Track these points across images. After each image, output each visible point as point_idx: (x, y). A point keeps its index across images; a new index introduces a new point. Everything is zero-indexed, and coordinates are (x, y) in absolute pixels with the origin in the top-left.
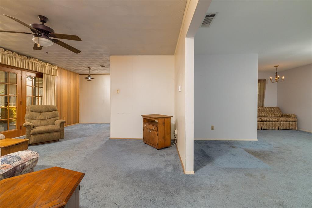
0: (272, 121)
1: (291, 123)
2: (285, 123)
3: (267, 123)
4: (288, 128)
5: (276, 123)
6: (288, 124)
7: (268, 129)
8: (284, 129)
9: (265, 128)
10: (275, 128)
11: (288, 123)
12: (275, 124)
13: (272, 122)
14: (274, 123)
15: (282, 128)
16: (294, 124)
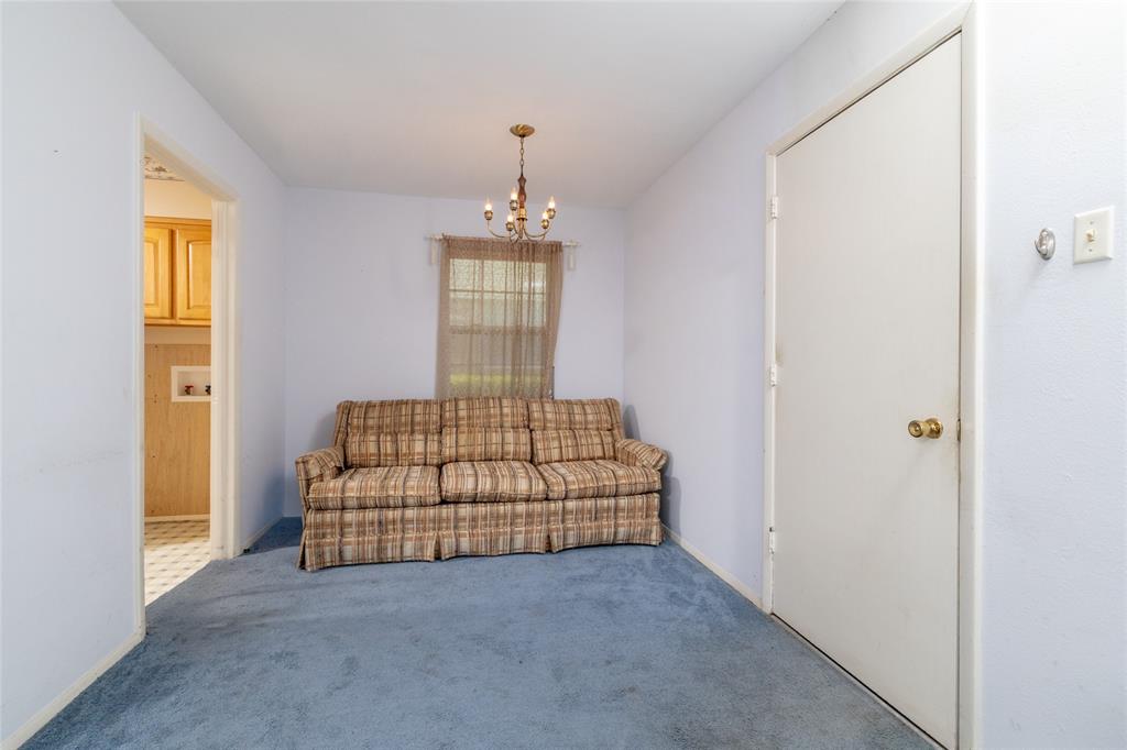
0: (513, 500)
1: (623, 502)
2: (589, 503)
3: (482, 509)
4: (607, 534)
5: (537, 507)
6: (609, 509)
7: (482, 550)
8: (587, 541)
9: (465, 546)
10: (528, 542)
11: (605, 502)
12: (529, 515)
13: (509, 506)
14: (521, 508)
15: (571, 541)
16: (641, 509)
